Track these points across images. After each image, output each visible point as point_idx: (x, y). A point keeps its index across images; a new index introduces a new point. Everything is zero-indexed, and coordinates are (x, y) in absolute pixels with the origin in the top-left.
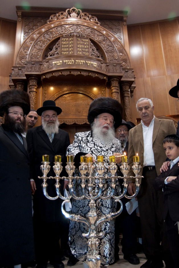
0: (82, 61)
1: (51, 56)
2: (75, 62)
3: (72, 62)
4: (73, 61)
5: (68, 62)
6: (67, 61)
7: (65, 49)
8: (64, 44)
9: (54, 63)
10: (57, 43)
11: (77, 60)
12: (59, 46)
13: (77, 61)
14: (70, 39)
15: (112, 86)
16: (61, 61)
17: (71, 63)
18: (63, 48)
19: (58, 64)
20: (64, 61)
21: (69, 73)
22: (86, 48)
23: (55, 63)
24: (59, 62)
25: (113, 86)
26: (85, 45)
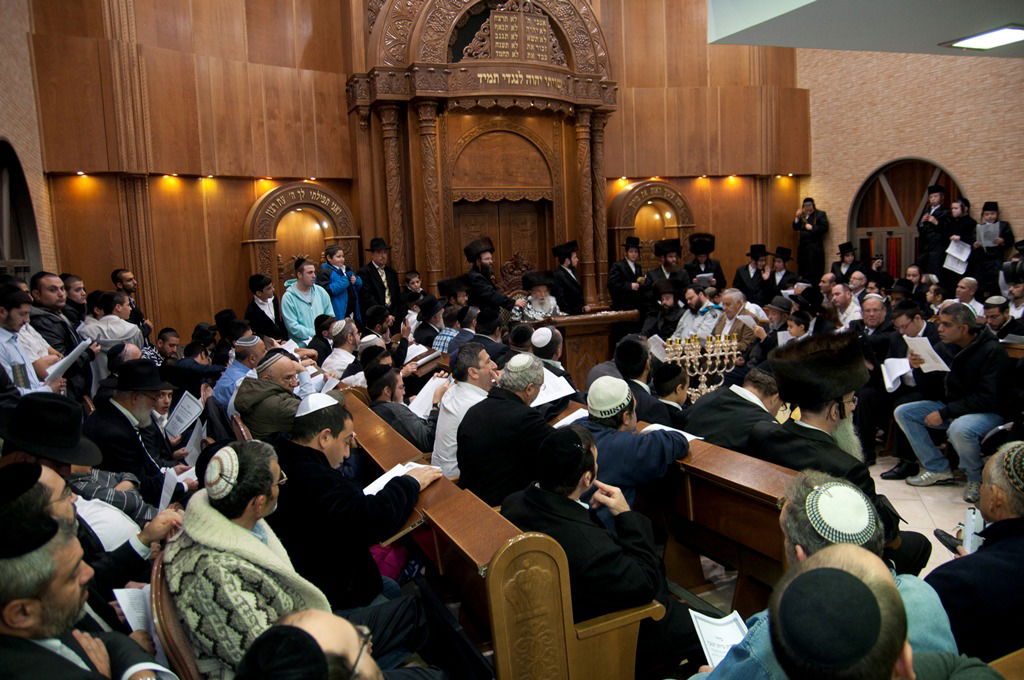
0: (537, 77)
1: (470, 55)
2: (525, 78)
3: (520, 79)
4: (521, 76)
5: (512, 78)
6: (508, 76)
7: (505, 45)
8: (500, 31)
9: (480, 76)
10: (483, 26)
11: (529, 74)
12: (489, 35)
13: (528, 76)
14: (512, 19)
15: (578, 125)
16: (496, 75)
17: (517, 82)
18: (498, 40)
19: (491, 82)
20: (504, 75)
21: (512, 104)
22: (542, 44)
23: (483, 78)
24: (492, 78)
25: (582, 126)
26: (542, 35)
